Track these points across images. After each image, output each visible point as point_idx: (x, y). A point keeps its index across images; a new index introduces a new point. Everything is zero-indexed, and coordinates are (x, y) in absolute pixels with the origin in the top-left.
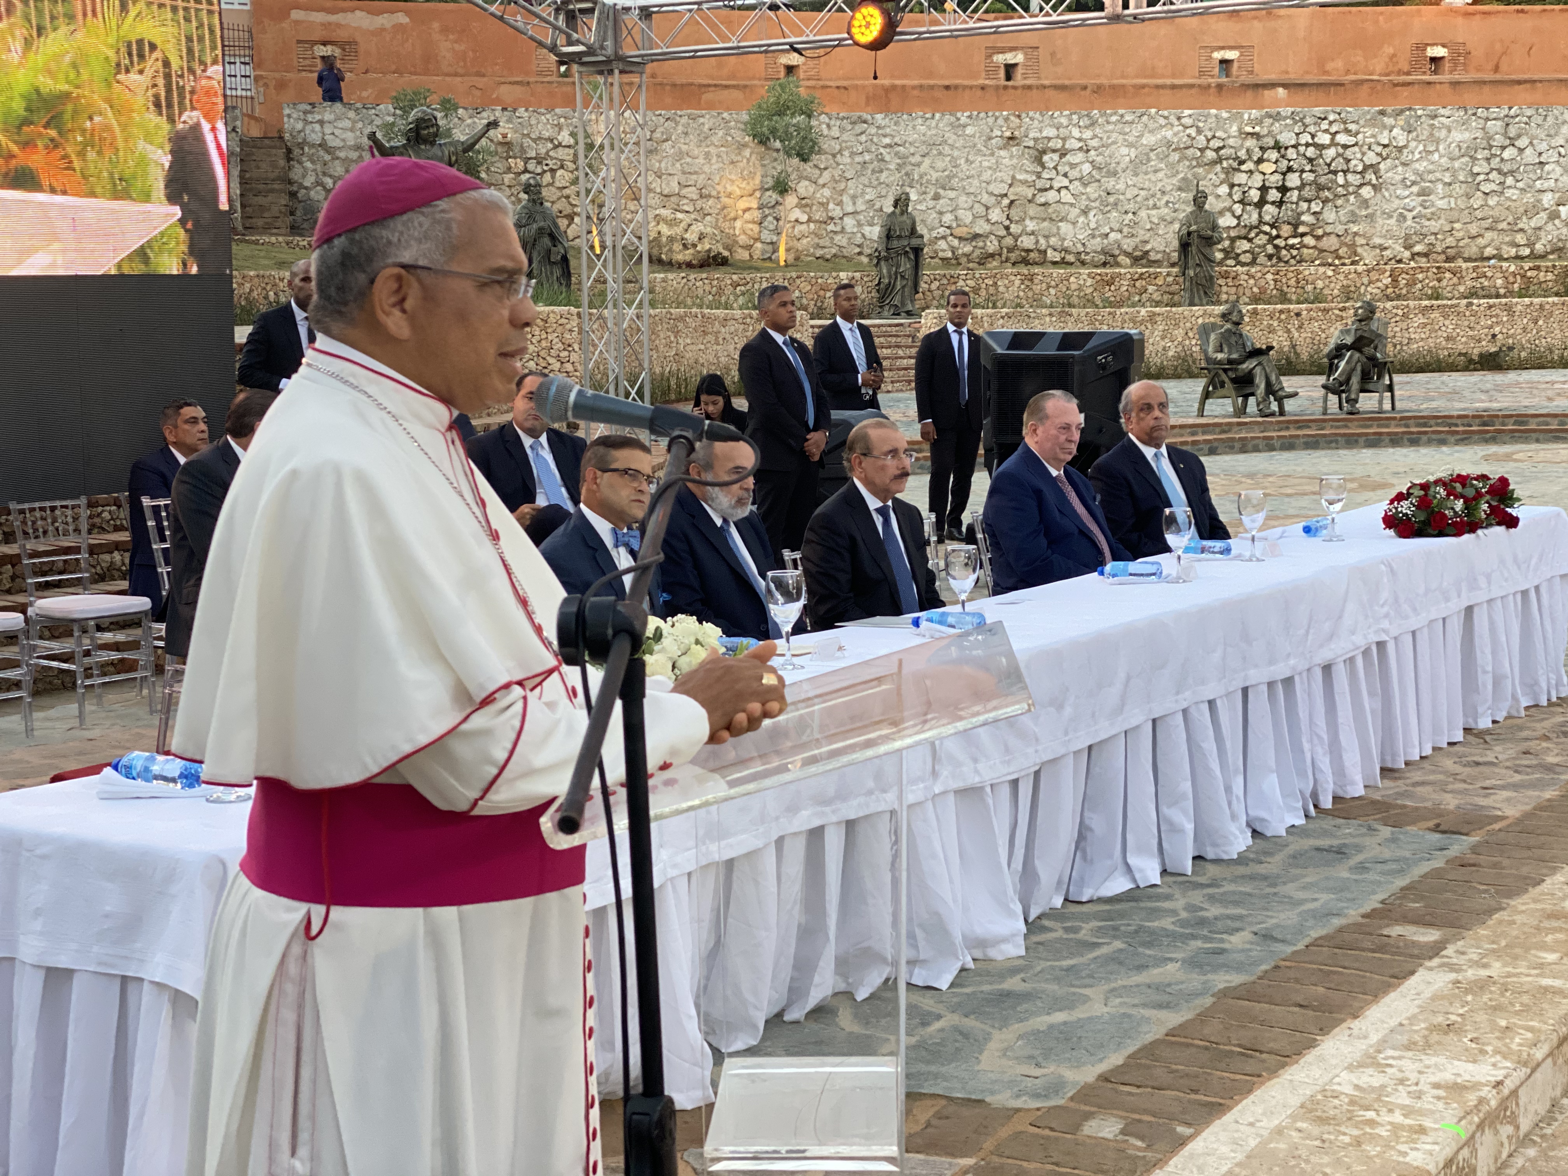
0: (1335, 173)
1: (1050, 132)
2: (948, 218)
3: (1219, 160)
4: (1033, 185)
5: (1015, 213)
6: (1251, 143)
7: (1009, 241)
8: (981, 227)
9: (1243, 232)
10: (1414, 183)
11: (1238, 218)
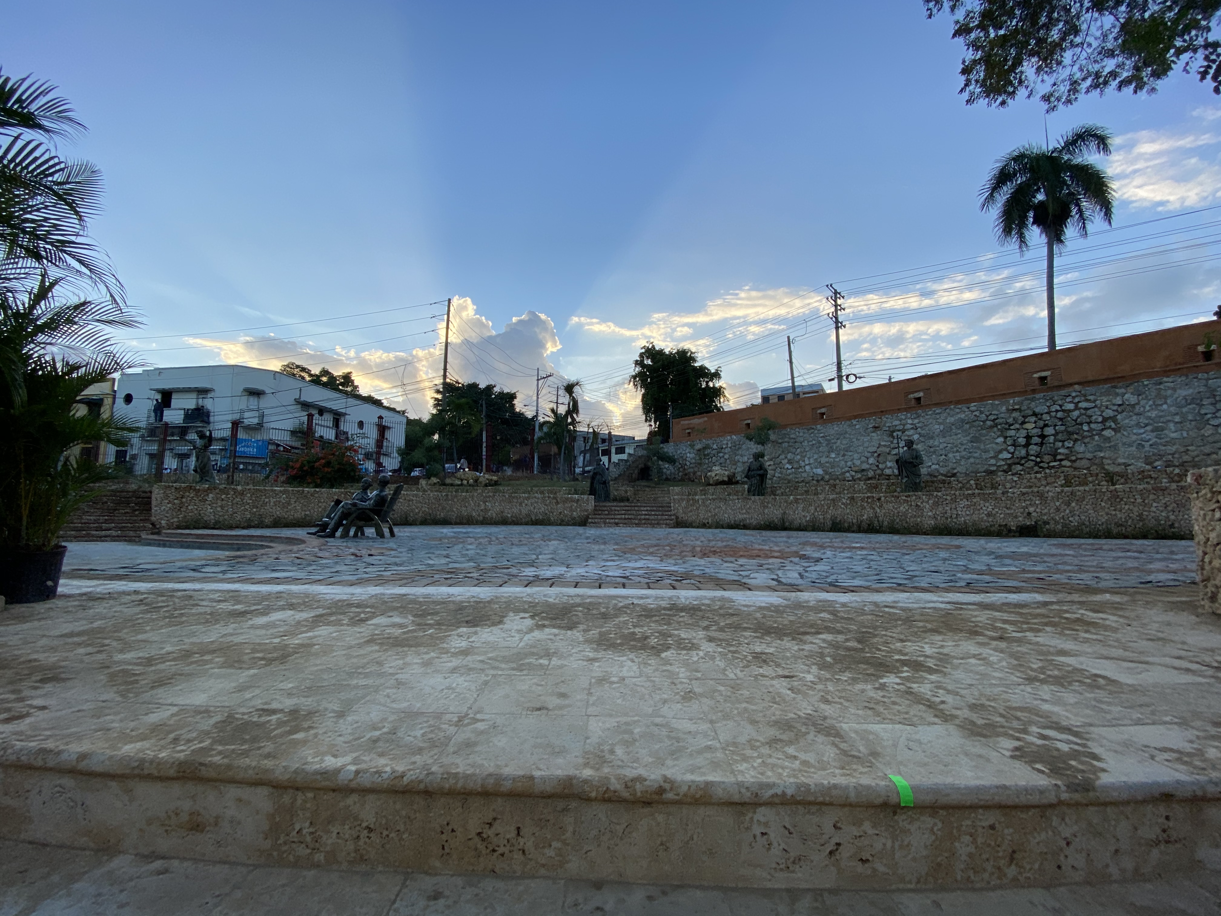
0: (1081, 424)
1: (897, 423)
2: (849, 464)
3: (996, 425)
4: (889, 446)
5: (880, 459)
6: (1015, 414)
7: (879, 472)
8: (865, 466)
9: (1017, 461)
10: (1146, 425)
11: (1012, 453)
